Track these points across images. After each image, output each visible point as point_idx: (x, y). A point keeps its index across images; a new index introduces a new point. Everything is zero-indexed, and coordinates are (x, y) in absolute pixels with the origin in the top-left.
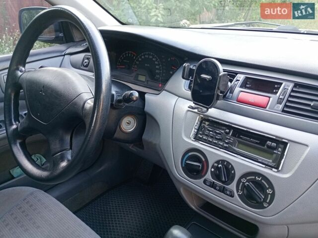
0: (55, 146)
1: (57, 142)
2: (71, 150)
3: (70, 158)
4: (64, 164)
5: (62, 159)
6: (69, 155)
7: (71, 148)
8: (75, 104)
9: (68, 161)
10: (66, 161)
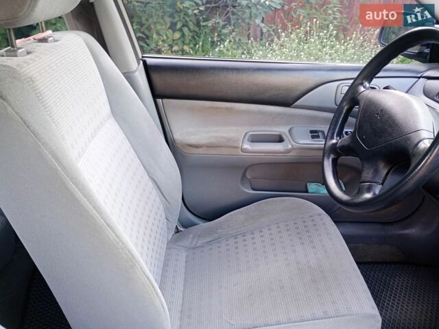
0: (367, 174)
1: (371, 171)
2: (381, 186)
3: (377, 192)
4: (368, 196)
5: (369, 190)
6: (377, 190)
7: (382, 184)
8: (409, 139)
9: (374, 194)
10: (372, 193)
